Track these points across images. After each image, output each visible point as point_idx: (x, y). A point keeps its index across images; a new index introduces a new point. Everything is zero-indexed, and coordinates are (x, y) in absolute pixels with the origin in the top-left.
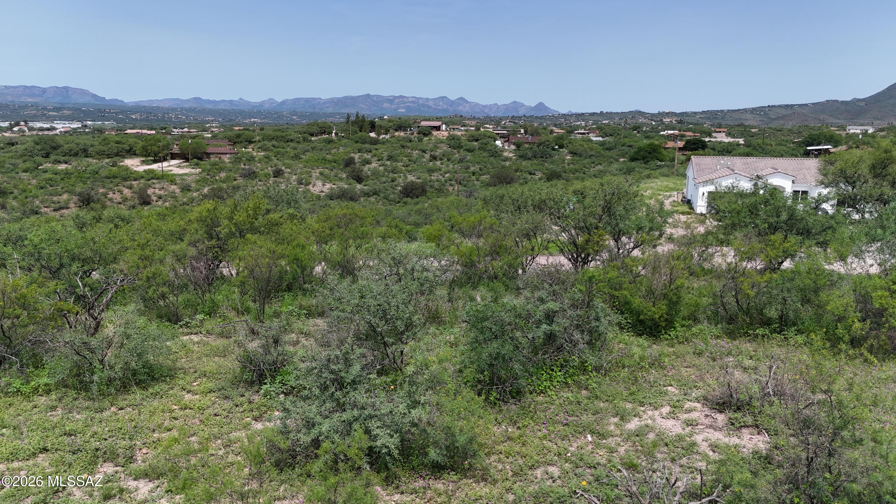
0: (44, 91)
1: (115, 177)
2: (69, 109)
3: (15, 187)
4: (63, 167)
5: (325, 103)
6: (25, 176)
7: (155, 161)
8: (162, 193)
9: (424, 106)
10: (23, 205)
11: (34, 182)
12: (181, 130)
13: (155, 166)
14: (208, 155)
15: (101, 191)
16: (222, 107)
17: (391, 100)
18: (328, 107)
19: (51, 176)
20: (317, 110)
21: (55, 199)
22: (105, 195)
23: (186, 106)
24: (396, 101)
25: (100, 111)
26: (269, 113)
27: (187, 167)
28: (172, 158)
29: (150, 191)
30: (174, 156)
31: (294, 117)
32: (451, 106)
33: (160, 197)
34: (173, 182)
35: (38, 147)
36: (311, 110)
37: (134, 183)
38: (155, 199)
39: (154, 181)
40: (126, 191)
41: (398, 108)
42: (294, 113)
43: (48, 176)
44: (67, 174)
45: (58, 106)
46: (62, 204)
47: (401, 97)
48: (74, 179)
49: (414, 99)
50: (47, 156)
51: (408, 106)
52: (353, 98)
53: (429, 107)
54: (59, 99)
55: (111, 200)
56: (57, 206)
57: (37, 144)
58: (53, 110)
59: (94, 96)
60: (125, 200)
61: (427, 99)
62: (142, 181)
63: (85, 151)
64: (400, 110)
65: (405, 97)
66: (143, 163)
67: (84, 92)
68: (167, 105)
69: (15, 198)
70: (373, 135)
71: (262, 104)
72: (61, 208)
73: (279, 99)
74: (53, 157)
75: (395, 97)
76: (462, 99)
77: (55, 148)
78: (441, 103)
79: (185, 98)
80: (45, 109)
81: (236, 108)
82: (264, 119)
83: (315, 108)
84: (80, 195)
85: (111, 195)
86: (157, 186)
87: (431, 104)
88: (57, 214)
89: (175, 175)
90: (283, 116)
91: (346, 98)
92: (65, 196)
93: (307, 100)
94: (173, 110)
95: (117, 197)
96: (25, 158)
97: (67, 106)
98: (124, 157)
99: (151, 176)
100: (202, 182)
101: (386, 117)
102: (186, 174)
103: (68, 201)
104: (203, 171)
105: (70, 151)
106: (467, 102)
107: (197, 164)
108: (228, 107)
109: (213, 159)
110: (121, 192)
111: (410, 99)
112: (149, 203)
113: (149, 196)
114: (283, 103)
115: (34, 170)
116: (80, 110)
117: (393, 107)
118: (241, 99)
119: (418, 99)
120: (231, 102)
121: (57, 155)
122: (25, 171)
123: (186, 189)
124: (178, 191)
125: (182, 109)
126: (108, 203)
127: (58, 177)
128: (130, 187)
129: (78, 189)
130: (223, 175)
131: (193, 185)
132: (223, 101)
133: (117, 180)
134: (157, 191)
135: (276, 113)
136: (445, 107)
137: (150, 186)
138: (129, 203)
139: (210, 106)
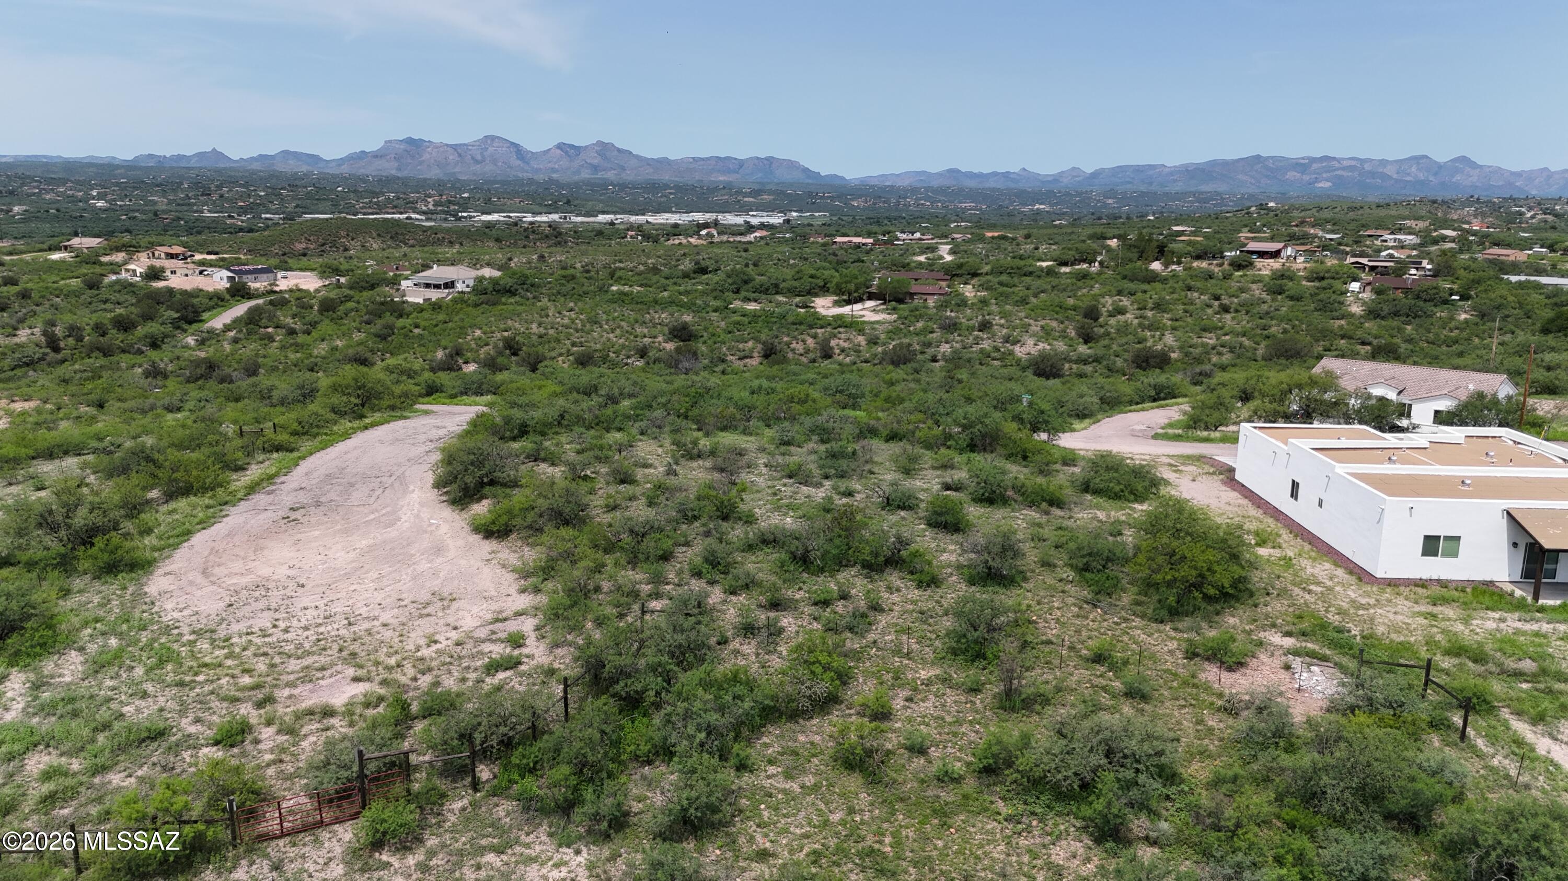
0: (741, 163)
1: (801, 323)
2: (770, 192)
3: (706, 329)
4: (752, 306)
5: (1171, 174)
6: (714, 316)
7: (849, 302)
8: (846, 345)
9: (1373, 174)
10: (712, 351)
11: (723, 324)
12: (910, 236)
13: (846, 310)
14: (912, 295)
15: (786, 339)
16: (991, 184)
17: (1302, 165)
18: (1175, 181)
19: (739, 318)
20: (1153, 188)
21: (741, 346)
22: (788, 344)
23: (935, 184)
24: (1315, 166)
25: (809, 194)
26: (1068, 194)
27: (882, 311)
28: (870, 299)
29: (833, 343)
30: (871, 297)
31: (1110, 201)
32: (1436, 174)
33: (843, 350)
34: (861, 332)
35: (730, 281)
36: (1143, 188)
37: (819, 331)
38: (837, 351)
39: (841, 330)
40: (810, 342)
41: (1317, 180)
42: (1111, 193)
43: (736, 318)
44: (755, 316)
45: (756, 187)
46: (747, 353)
47: (1326, 158)
48: (760, 324)
49: (1353, 163)
50: (737, 291)
51: (1340, 177)
52: (1225, 164)
53: (1385, 177)
54: (760, 175)
55: (793, 350)
56: (742, 354)
57: (729, 276)
58: (750, 195)
59: (806, 170)
60: (807, 351)
61: (1384, 163)
62: (829, 329)
63: (776, 286)
64: (1320, 185)
65: (1334, 159)
66: (837, 304)
67: (792, 165)
68: (905, 183)
69: (705, 342)
70: (1156, 266)
71: (1056, 179)
72: (746, 357)
73: (1089, 169)
74: (743, 294)
75: (1313, 160)
76: (1464, 159)
77: (746, 282)
78: (1414, 169)
79: (934, 170)
80: (739, 192)
81: (1012, 185)
82: (1057, 204)
83: (1151, 184)
84: (764, 343)
85: (794, 345)
86: (843, 336)
87: (1390, 171)
88: (741, 363)
89: (865, 322)
90: (1089, 198)
91: (1213, 163)
92: (750, 344)
93: (1138, 169)
94: (914, 190)
95: (800, 347)
96: (715, 294)
97: (768, 187)
98: (816, 295)
99: (840, 323)
100: (893, 332)
101: (1271, 204)
102: (878, 322)
103: (752, 350)
104: (899, 318)
105: (761, 286)
106: (1474, 165)
107: (894, 309)
108: (1000, 184)
109: (917, 301)
110: (804, 341)
111: (1345, 163)
112: (830, 357)
113: (832, 348)
114: (1095, 175)
115: (724, 309)
116: (783, 193)
117: (1306, 178)
118: (1024, 169)
119: (1363, 161)
120: (1006, 175)
121: (748, 291)
122: (715, 311)
123: (873, 342)
124: (863, 343)
125: (927, 189)
126: (790, 355)
127: (746, 320)
128: (815, 337)
129: (763, 337)
130: (920, 325)
131: (883, 336)
132: (995, 174)
133: (803, 327)
134: (841, 342)
135: (1079, 194)
136: (1421, 176)
137: (835, 336)
138: (811, 356)
139: (972, 184)
